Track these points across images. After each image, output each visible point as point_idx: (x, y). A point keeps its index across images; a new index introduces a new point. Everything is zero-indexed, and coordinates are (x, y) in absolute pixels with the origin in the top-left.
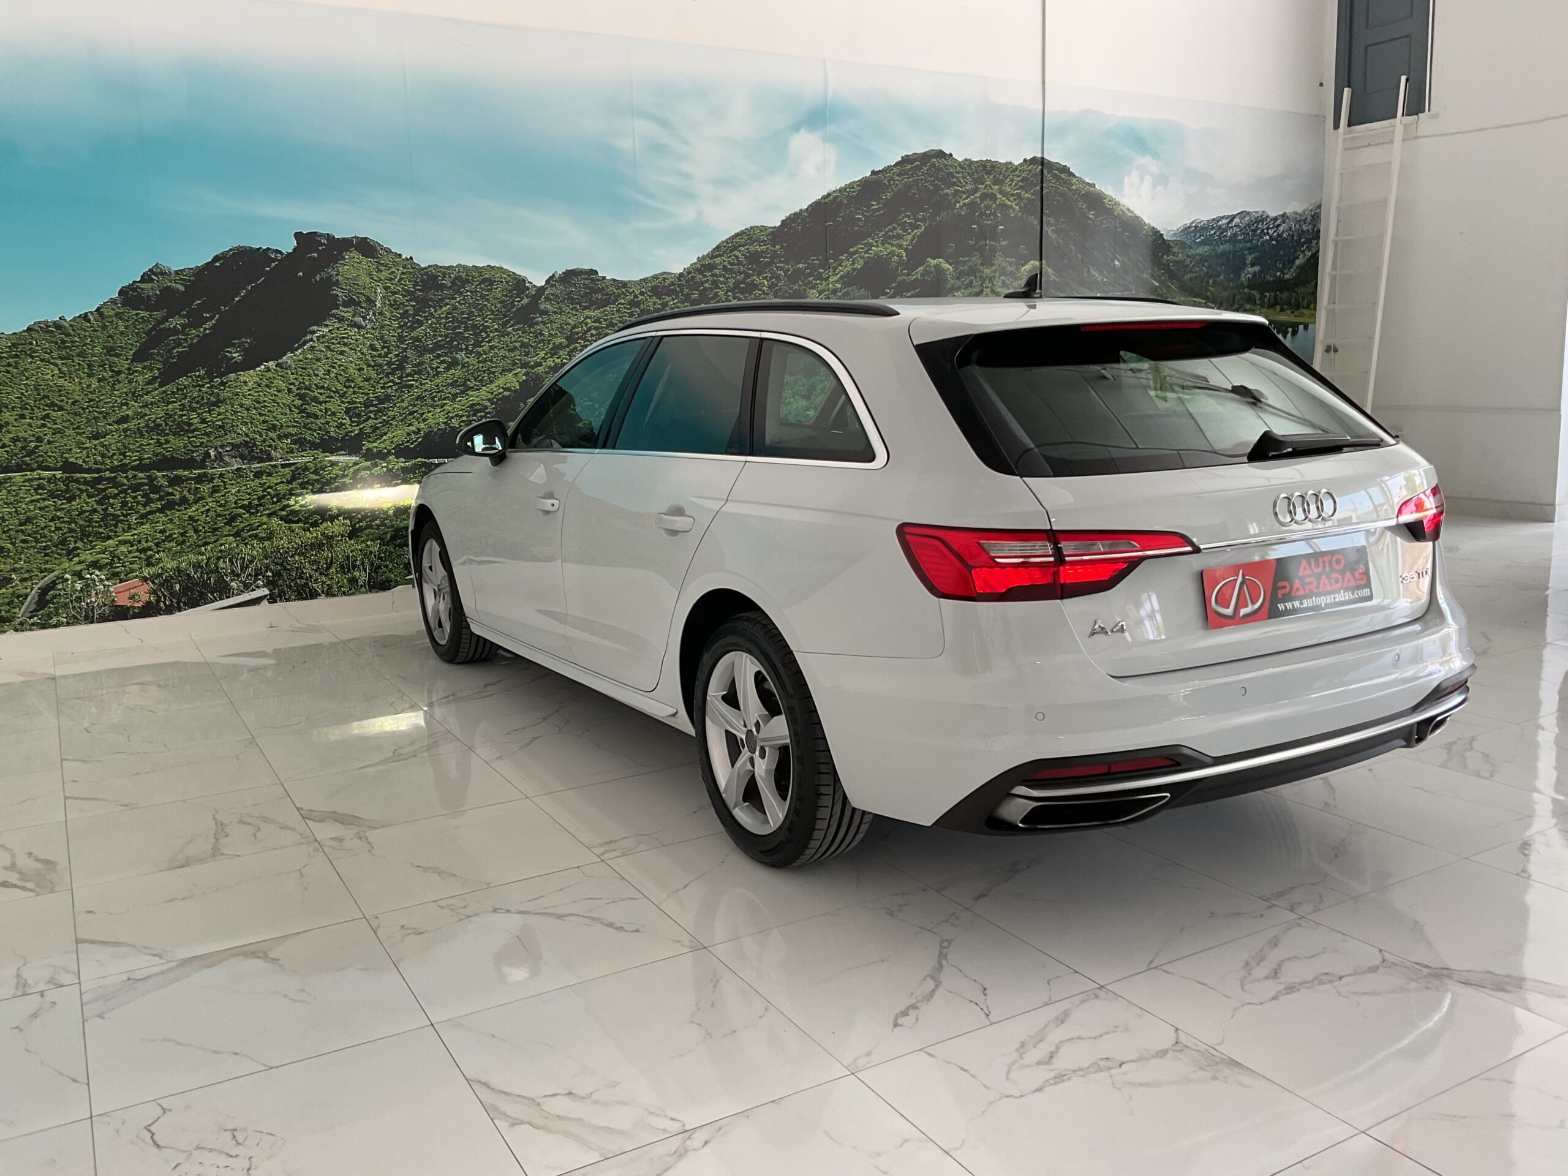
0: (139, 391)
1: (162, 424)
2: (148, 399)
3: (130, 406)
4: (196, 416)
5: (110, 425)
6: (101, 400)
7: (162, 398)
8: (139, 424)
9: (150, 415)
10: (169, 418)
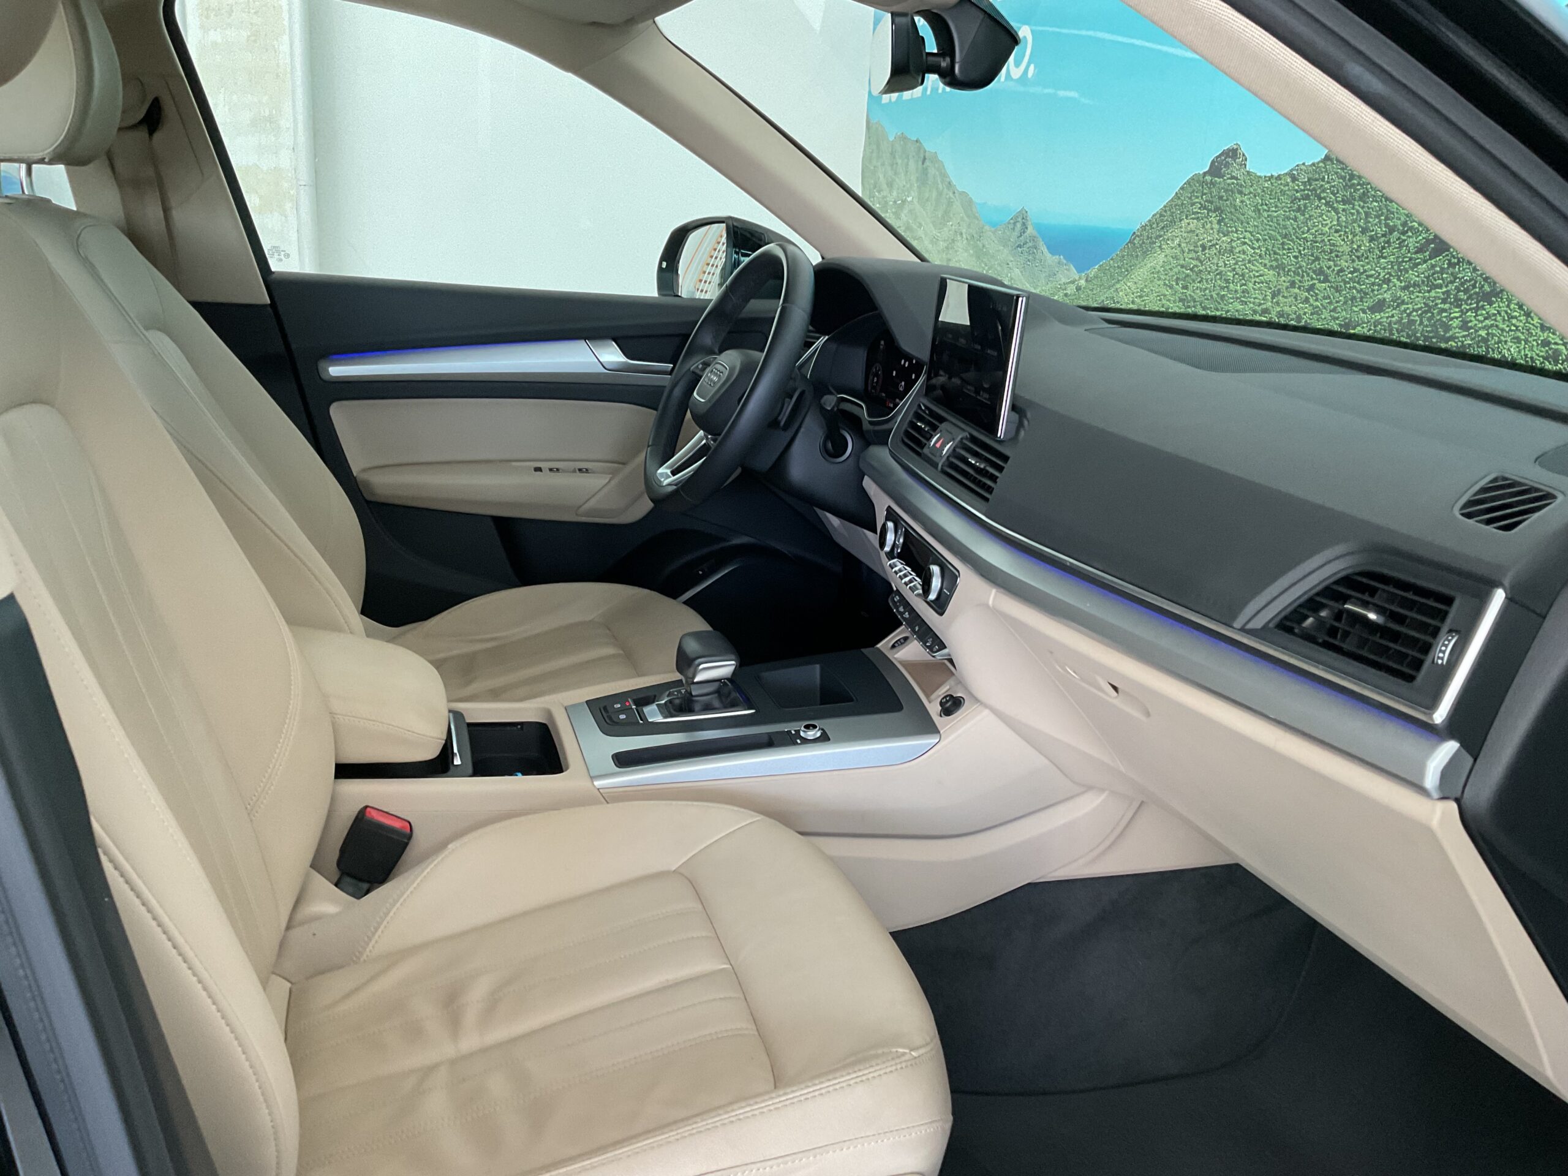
0: (1406, 262)
1: (1417, 321)
2: (1412, 276)
3: (1391, 285)
4: (1457, 315)
5: (1364, 312)
6: (1365, 271)
7: (1428, 277)
8: (1393, 316)
9: (1407, 304)
10: (1426, 312)
